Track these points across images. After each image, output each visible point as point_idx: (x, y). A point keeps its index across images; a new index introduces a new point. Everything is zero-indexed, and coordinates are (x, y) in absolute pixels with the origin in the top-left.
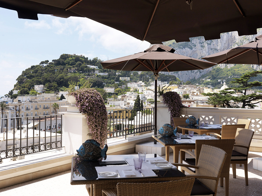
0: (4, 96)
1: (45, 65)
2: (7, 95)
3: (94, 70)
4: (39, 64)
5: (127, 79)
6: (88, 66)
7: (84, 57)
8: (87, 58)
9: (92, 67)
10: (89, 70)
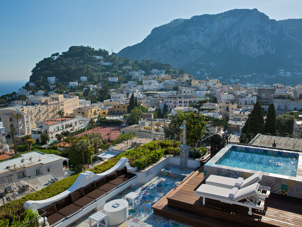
0: (22, 88)
1: (56, 57)
2: (24, 87)
3: (99, 60)
4: (50, 57)
5: (129, 68)
6: (94, 56)
7: (90, 48)
8: (93, 49)
9: (98, 57)
10: (96, 61)
